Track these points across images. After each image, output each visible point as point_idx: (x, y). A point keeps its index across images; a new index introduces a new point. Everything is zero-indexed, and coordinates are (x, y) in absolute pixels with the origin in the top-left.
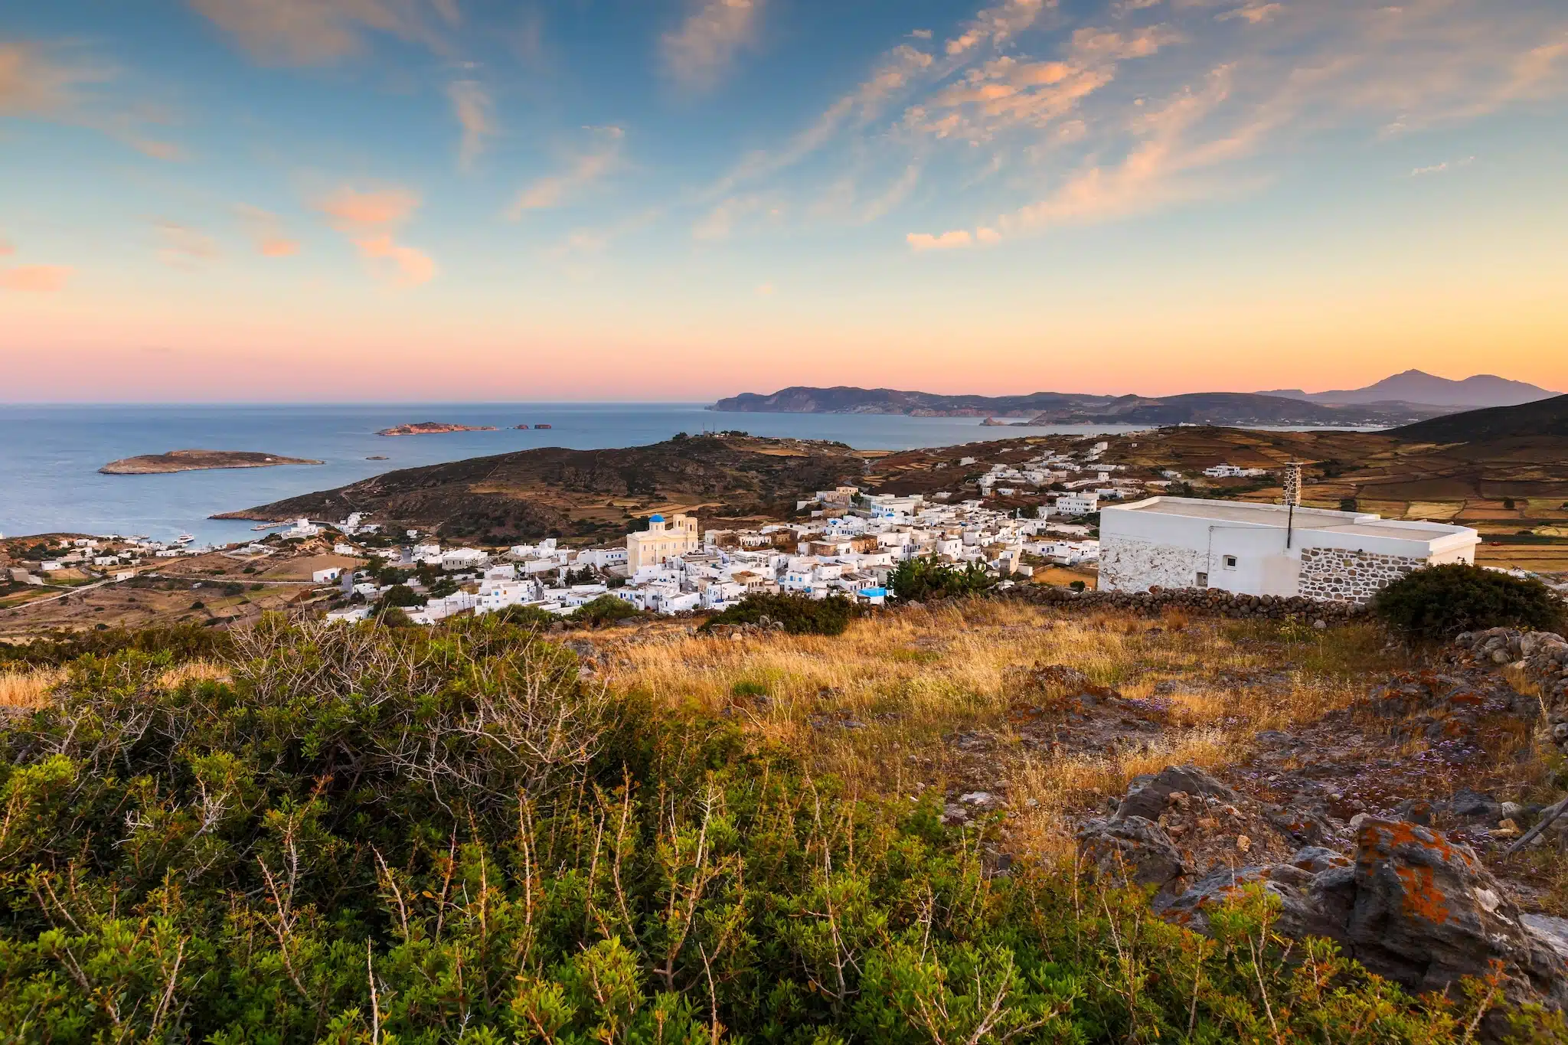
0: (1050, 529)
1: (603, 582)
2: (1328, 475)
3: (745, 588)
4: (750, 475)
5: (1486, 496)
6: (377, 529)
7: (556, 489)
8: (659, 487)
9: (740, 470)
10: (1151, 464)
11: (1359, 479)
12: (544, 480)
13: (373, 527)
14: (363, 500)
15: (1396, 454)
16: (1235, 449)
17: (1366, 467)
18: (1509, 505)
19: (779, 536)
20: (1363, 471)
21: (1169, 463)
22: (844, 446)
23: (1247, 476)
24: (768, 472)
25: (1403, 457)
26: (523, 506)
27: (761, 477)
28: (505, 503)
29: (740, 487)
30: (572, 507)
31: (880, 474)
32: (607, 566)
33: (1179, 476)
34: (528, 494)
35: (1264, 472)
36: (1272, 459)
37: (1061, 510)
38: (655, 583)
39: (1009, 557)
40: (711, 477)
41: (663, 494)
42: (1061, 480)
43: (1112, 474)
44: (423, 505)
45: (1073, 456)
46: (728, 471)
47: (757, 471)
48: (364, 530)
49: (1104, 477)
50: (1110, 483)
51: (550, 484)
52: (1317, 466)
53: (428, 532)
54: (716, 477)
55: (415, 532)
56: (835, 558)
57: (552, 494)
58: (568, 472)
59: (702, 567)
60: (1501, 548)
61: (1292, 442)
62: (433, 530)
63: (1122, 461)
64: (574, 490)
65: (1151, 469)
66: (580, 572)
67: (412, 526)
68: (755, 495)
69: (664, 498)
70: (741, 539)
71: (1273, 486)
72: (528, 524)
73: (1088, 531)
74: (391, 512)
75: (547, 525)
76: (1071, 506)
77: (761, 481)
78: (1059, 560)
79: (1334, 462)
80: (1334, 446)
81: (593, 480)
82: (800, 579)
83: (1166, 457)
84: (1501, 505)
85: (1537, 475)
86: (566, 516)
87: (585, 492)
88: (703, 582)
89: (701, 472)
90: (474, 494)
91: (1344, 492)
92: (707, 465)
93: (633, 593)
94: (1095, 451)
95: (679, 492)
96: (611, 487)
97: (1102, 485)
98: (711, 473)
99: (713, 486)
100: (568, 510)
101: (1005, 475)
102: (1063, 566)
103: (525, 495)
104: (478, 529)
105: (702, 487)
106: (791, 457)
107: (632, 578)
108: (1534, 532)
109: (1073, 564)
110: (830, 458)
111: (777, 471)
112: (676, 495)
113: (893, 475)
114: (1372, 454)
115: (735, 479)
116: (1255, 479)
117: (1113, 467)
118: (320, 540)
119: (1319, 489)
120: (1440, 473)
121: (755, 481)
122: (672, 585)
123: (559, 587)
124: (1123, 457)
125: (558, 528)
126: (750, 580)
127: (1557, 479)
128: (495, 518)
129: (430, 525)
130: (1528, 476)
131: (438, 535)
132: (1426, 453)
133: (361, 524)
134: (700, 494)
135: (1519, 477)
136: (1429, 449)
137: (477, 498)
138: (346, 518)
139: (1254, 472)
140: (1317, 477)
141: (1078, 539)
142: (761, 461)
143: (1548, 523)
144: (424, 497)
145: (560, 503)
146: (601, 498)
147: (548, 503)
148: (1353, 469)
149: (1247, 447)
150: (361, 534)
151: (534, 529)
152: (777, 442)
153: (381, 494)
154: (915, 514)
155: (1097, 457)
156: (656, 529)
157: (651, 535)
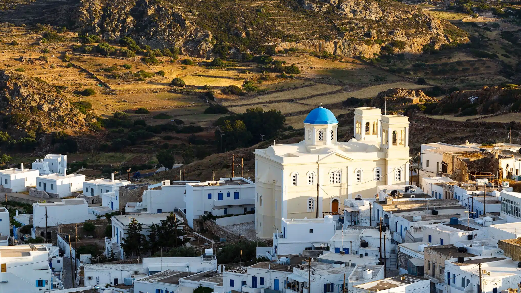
1: (209, 251)
7: (59, 46)
32: (210, 217)
38: (325, 256)
40: (395, 24)
59: (423, 224)
66: (153, 227)
68: (494, 66)
70: (503, 163)
88: (435, 257)
93: (281, 276)
100: (87, 93)
107: (270, 243)
122: (366, 261)
123: (112, 259)
146: (157, 68)
156: (321, 138)
157: (308, 152)
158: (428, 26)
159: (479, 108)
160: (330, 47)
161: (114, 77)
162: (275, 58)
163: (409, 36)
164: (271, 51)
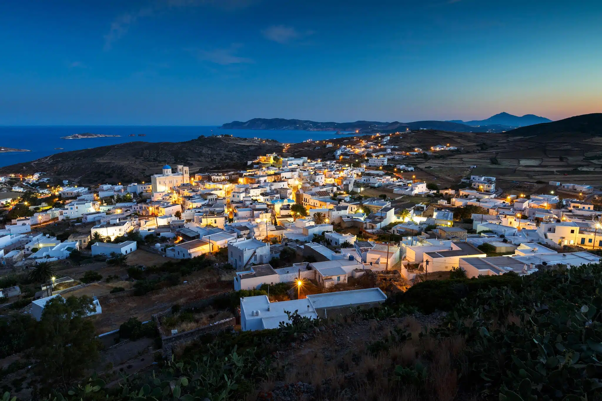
0: (367, 172)
1: (135, 201)
2: (482, 149)
3: (206, 202)
4: (233, 154)
5: (550, 156)
6: (48, 180)
7: (139, 160)
8: (189, 159)
9: (228, 151)
10: (409, 146)
11: (496, 151)
12: (134, 156)
13: (46, 179)
14: (42, 167)
15: (508, 141)
16: (443, 139)
17: (497, 146)
18: (561, 159)
19: (233, 176)
20: (496, 148)
21: (416, 145)
22: (276, 141)
23: (449, 150)
24: (242, 152)
25: (512, 142)
26: (121, 168)
27: (238, 155)
28: (113, 167)
29: (228, 159)
30: (146, 168)
31: (291, 152)
32: (142, 193)
33: (421, 150)
34: (125, 163)
35: (456, 148)
36: (459, 143)
37: (371, 164)
39: (348, 183)
41: (191, 162)
42: (371, 152)
43: (392, 150)
44: (72, 168)
45: (375, 143)
46: (222, 152)
47: (236, 152)
48: (41, 181)
49: (389, 151)
50: (391, 153)
51: (137, 158)
52: (477, 146)
53: (74, 181)
54: (217, 155)
55: (67, 181)
56: (258, 185)
57: (137, 163)
58: (146, 152)
60: (568, 176)
61: (466, 136)
62: (77, 180)
63: (396, 144)
64: (148, 161)
65: (409, 148)
66: (124, 196)
67: (66, 179)
69: (192, 164)
70: (212, 177)
71: (460, 154)
72: (124, 177)
73: (384, 173)
74: (55, 172)
75: (133, 177)
76: (375, 162)
77: (238, 156)
78: (373, 185)
79: (484, 144)
80: (483, 138)
81: (157, 156)
82: (238, 196)
83: (415, 143)
84: (558, 160)
85: (569, 147)
86: (143, 173)
87: (153, 162)
89: (210, 152)
90: (98, 163)
91: (491, 156)
92: (212, 149)
94: (385, 140)
95: (199, 161)
96: (167, 159)
97: (389, 154)
98: (214, 153)
99: (215, 159)
100: (145, 170)
101: (346, 151)
102: (374, 188)
103: (124, 163)
104: (99, 179)
105: (210, 159)
106: (252, 146)
107: (151, 198)
108: (579, 169)
109: (379, 187)
110: (269, 146)
111: (245, 152)
112: (198, 163)
113: (296, 152)
114: (498, 141)
115: (226, 155)
116: (452, 151)
117: (393, 147)
118: (5, 184)
119: (480, 155)
120: (529, 147)
121: (235, 156)
124: (397, 143)
125: (139, 178)
126: (209, 197)
127: (577, 149)
128: (108, 174)
129: (75, 178)
130: (566, 148)
131: (78, 182)
132: (520, 140)
133: (40, 178)
134: (209, 162)
135: (562, 148)
136: (521, 138)
137: (100, 165)
138: (33, 175)
139: (452, 148)
140: (478, 150)
141: (381, 176)
142: (237, 147)
143: (583, 166)
144: (72, 164)
145: (141, 167)
146: (161, 164)
147: (135, 167)
148: (492, 147)
149: (448, 138)
150: (39, 183)
151: (127, 179)
152: (245, 139)
153: (52, 164)
154: (303, 165)
155: (385, 143)
156: (167, 173)
157: (164, 176)
158: (221, 155)
159: (221, 169)
160: (200, 159)
161: (151, 166)
162: (188, 162)
163: (217, 156)
164: (187, 160)
